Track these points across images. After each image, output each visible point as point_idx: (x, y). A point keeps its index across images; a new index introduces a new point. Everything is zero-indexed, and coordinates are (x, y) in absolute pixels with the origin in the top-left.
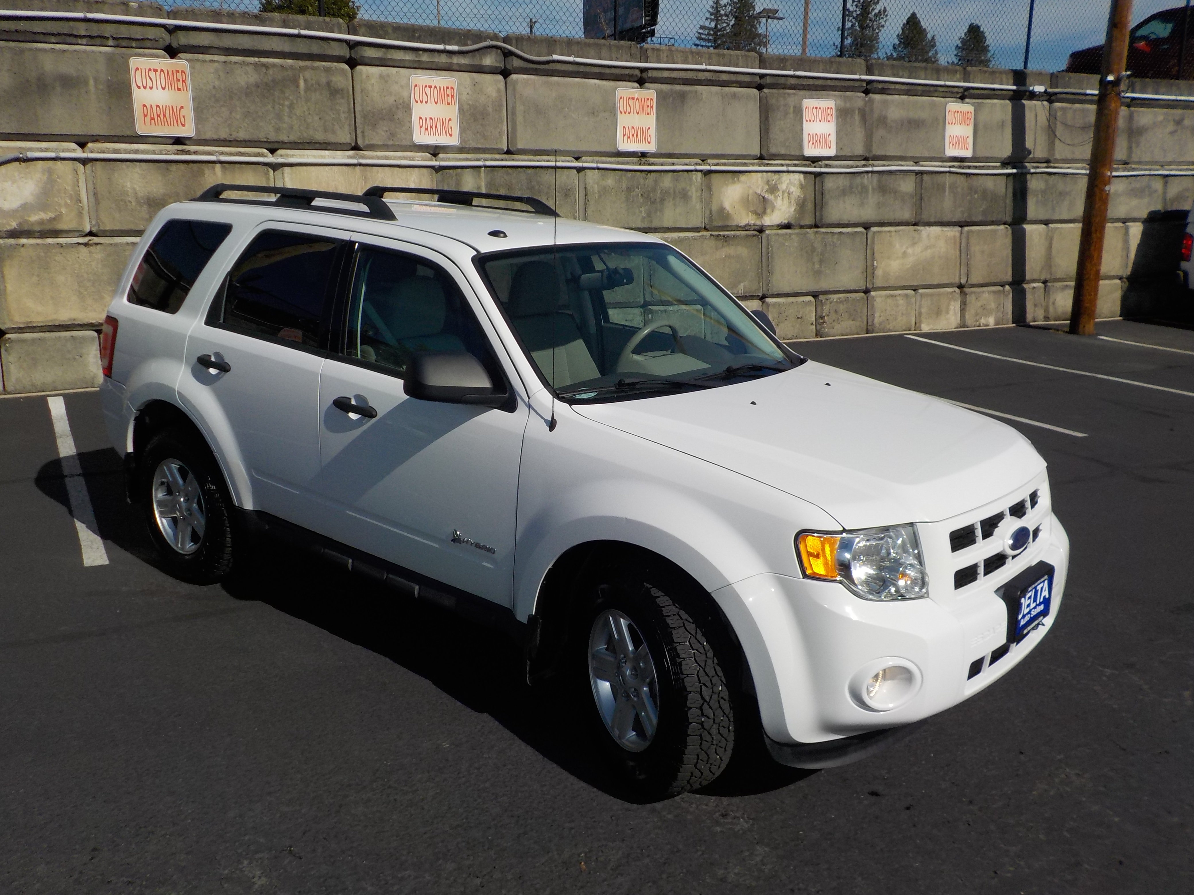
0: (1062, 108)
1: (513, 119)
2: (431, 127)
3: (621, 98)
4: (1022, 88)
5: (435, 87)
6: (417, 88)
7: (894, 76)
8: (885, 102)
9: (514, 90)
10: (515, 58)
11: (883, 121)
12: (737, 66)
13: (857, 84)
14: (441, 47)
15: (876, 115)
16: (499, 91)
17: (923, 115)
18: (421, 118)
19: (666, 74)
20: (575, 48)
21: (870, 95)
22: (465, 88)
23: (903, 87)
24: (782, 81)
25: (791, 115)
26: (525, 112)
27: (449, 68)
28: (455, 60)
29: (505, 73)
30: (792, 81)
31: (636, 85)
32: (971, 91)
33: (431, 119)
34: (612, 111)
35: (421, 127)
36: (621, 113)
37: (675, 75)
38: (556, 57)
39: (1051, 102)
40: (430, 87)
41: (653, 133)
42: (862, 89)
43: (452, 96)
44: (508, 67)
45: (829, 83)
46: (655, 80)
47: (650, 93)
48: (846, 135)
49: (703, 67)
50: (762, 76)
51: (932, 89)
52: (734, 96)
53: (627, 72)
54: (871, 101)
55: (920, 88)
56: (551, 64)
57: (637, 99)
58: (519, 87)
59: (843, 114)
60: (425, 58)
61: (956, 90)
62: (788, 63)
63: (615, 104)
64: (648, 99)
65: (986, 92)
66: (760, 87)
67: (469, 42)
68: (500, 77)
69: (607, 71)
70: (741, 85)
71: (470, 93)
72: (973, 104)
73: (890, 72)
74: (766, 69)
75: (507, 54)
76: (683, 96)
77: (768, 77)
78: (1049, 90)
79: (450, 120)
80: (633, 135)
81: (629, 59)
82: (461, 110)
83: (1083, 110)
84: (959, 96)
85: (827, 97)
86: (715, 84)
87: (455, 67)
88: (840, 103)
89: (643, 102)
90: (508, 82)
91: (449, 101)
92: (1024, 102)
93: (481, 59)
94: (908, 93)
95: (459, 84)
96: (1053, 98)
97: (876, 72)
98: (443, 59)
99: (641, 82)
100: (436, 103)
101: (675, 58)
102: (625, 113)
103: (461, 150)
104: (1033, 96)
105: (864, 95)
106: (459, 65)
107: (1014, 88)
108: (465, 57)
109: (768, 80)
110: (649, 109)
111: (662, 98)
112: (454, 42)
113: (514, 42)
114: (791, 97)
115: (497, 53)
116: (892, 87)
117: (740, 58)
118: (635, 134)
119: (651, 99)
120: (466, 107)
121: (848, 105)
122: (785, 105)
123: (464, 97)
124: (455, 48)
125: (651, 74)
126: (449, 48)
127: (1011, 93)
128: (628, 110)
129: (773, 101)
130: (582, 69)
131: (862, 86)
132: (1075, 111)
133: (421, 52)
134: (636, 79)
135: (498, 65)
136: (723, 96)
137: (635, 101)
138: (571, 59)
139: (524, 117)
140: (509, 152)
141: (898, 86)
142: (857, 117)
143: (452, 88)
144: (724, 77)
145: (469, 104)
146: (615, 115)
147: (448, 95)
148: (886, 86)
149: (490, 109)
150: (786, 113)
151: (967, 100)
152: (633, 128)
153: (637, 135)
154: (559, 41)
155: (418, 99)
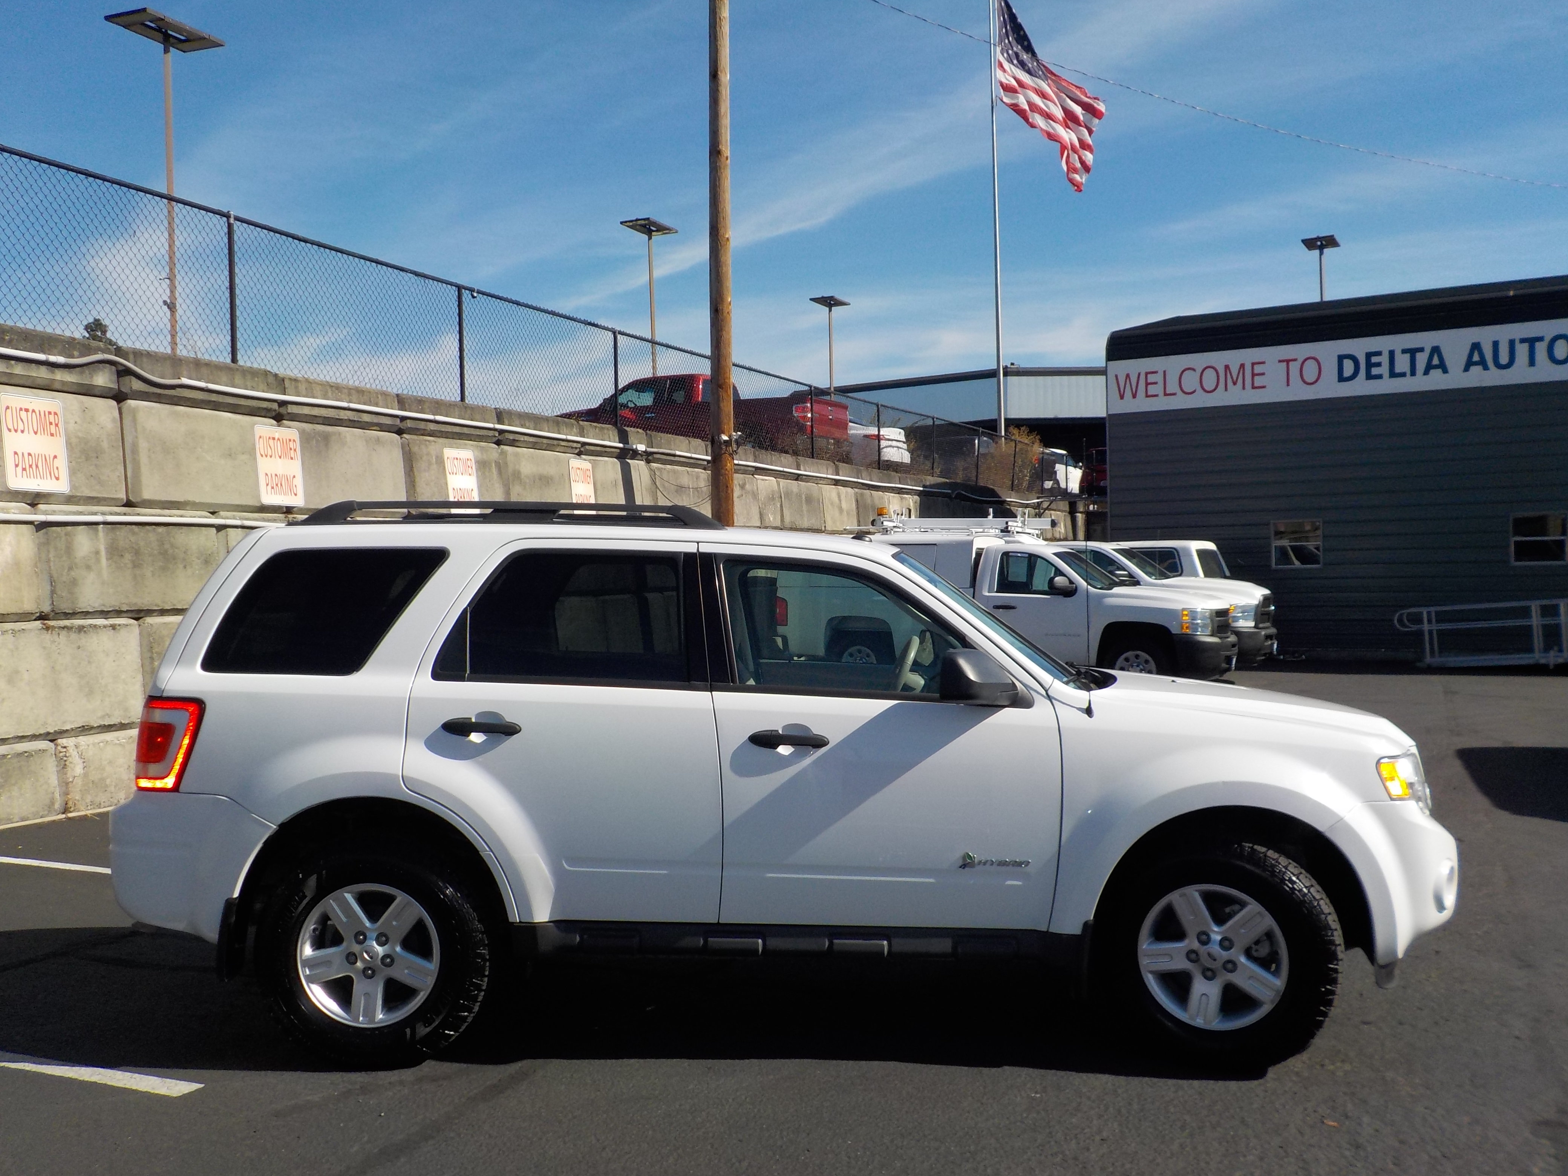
0: (659, 469)
1: (134, 459)
2: (31, 466)
3: (260, 437)
4: (627, 446)
5: (33, 411)
6: (9, 411)
7: (522, 426)
8: (516, 455)
9: (134, 420)
10: (134, 379)
11: (517, 475)
12: (377, 405)
13: (491, 433)
14: (41, 357)
15: (510, 470)
16: (114, 420)
17: (551, 470)
18: (16, 453)
19: (306, 410)
20: (204, 371)
21: (502, 446)
22: (72, 414)
23: (531, 439)
24: (422, 425)
25: (435, 466)
26: (149, 450)
27: (48, 387)
28: (60, 376)
29: (119, 397)
30: (432, 427)
31: (274, 422)
32: (587, 447)
33: (29, 454)
34: (251, 452)
35: (17, 466)
36: (262, 456)
37: (316, 412)
38: (185, 381)
39: (648, 462)
40: (27, 410)
41: (299, 482)
42: (495, 439)
43: (57, 425)
44: (123, 389)
45: (466, 430)
46: (294, 418)
47: (290, 432)
48: (487, 490)
49: (344, 404)
50: (403, 419)
51: (555, 442)
52: (378, 440)
53: (265, 405)
54: (503, 453)
55: (545, 441)
56: (178, 389)
57: (279, 439)
58: (141, 417)
59: (482, 465)
60: (18, 369)
61: (575, 445)
62: (426, 406)
63: (254, 445)
64: (290, 440)
65: (598, 448)
66: (400, 432)
67: (76, 353)
68: (114, 403)
69: (243, 402)
70: (382, 428)
71: (78, 420)
72: (590, 461)
73: (518, 422)
74: (406, 410)
75: (124, 372)
76: (326, 438)
77: (408, 421)
78: (649, 450)
79: (55, 457)
80: (277, 485)
81: (265, 388)
82: (69, 444)
83: (674, 472)
84: (576, 451)
85: (465, 447)
86: (357, 425)
87: (57, 386)
88: (478, 453)
89: (285, 443)
90: (124, 410)
91: (53, 431)
92: (629, 461)
93: (92, 377)
94: (534, 446)
95: (65, 409)
96: (650, 458)
97: (506, 421)
98: (43, 373)
99: (279, 418)
100: (36, 433)
101: (315, 392)
102: (266, 456)
103: (69, 500)
104: (635, 454)
105: (496, 446)
106: (63, 383)
107: (621, 445)
108: (71, 373)
109: (409, 424)
110: (292, 452)
111: (306, 439)
112: (56, 351)
113: (131, 357)
114: (433, 445)
115: (111, 370)
116: (522, 438)
117: (379, 396)
118: (280, 483)
119: (294, 441)
120: (74, 441)
121: (485, 457)
122: (428, 454)
123: (72, 426)
124: (61, 360)
125: (292, 409)
126: (53, 358)
127: (618, 451)
128: (270, 453)
129: (415, 449)
130: (214, 397)
131: (495, 436)
132: (668, 472)
133: (13, 362)
134: (274, 414)
135: (112, 386)
136: (368, 440)
137: (275, 441)
138: (202, 384)
139: (149, 457)
140: (129, 504)
141: (526, 438)
142: (494, 470)
143: (55, 414)
144: (366, 418)
145: (78, 437)
146: (255, 459)
147: (51, 423)
148: (517, 437)
149: (105, 445)
150: (430, 464)
151: (583, 456)
152: (276, 475)
153: (281, 485)
154: (186, 361)
155: (11, 427)
